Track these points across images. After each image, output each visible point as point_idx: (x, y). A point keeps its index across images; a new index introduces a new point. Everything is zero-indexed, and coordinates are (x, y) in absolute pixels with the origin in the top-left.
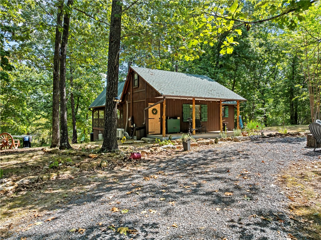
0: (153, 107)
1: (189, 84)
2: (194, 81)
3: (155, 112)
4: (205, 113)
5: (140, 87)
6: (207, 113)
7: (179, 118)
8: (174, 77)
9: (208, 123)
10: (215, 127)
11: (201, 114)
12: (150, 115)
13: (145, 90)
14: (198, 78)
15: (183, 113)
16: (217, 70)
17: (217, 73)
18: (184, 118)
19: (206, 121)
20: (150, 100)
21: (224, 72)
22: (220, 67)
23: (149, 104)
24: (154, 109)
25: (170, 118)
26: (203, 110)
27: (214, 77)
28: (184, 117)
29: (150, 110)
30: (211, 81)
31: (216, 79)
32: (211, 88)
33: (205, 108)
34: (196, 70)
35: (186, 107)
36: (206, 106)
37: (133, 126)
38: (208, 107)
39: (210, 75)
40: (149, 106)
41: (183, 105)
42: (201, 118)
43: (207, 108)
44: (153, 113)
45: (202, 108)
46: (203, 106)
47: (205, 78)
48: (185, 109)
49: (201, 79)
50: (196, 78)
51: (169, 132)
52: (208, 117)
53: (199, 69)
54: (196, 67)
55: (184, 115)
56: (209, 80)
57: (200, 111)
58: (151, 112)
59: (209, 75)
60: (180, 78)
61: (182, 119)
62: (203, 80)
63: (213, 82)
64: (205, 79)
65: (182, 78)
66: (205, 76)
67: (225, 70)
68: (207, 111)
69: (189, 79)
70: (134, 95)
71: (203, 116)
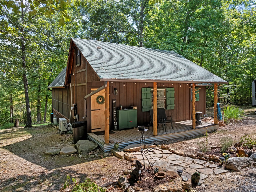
0: (98, 94)
1: (150, 61)
2: (158, 57)
3: (100, 101)
4: (171, 99)
5: (82, 65)
6: (174, 99)
7: (135, 108)
8: (131, 52)
9: (175, 111)
10: (184, 116)
11: (166, 100)
12: (94, 105)
13: (86, 69)
14: (163, 54)
15: (142, 100)
16: (185, 46)
17: (185, 48)
18: (143, 107)
19: (173, 108)
20: (94, 84)
21: (193, 47)
22: (188, 43)
23: (92, 90)
24: (99, 97)
25: (123, 109)
26: (168, 95)
27: (182, 53)
28: (143, 105)
29: (94, 98)
30: (179, 57)
31: (184, 56)
32: (180, 66)
33: (172, 92)
34: (161, 46)
35: (146, 92)
36: (173, 89)
37: (76, 117)
38: (175, 90)
39: (178, 51)
40: (92, 92)
41: (142, 89)
42: (166, 106)
43: (174, 92)
44: (98, 102)
45: (168, 92)
46: (168, 89)
47: (172, 53)
48: (145, 95)
49: (167, 55)
50: (160, 53)
51: (120, 128)
52: (175, 103)
53: (165, 44)
54: (161, 42)
55: (143, 102)
56: (177, 56)
57: (165, 97)
58: (95, 100)
59: (176, 51)
60: (139, 53)
61: (140, 108)
62: (170, 56)
63: (181, 59)
64: (172, 55)
65: (142, 54)
66: (172, 51)
67: (194, 45)
68: (174, 96)
69: (150, 55)
70: (77, 76)
71: (168, 102)
